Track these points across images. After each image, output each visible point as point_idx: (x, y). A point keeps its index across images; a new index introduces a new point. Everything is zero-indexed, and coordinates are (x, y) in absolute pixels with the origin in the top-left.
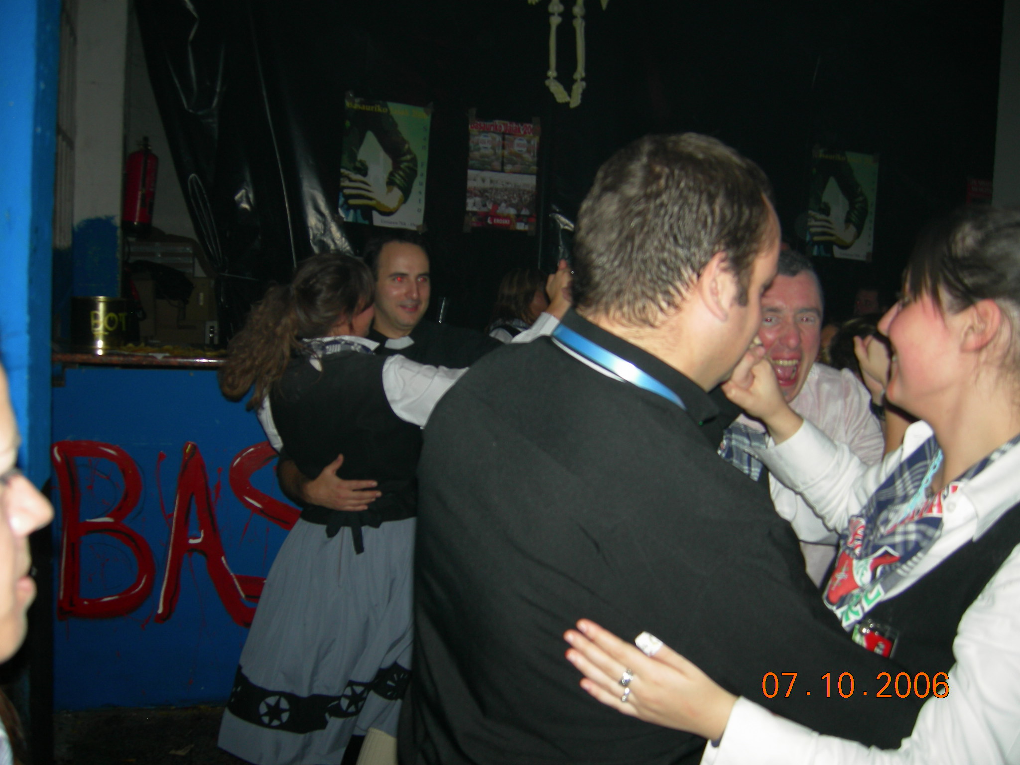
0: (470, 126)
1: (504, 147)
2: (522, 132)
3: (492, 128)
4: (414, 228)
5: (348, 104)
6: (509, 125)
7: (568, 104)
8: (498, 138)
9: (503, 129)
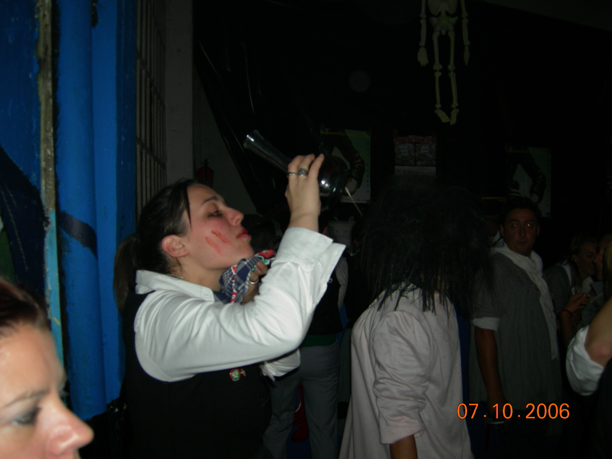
0: (394, 140)
1: (415, 151)
2: (426, 142)
3: (408, 140)
4: (365, 202)
5: (322, 132)
6: (417, 138)
7: (449, 123)
8: (412, 146)
9: (414, 141)
